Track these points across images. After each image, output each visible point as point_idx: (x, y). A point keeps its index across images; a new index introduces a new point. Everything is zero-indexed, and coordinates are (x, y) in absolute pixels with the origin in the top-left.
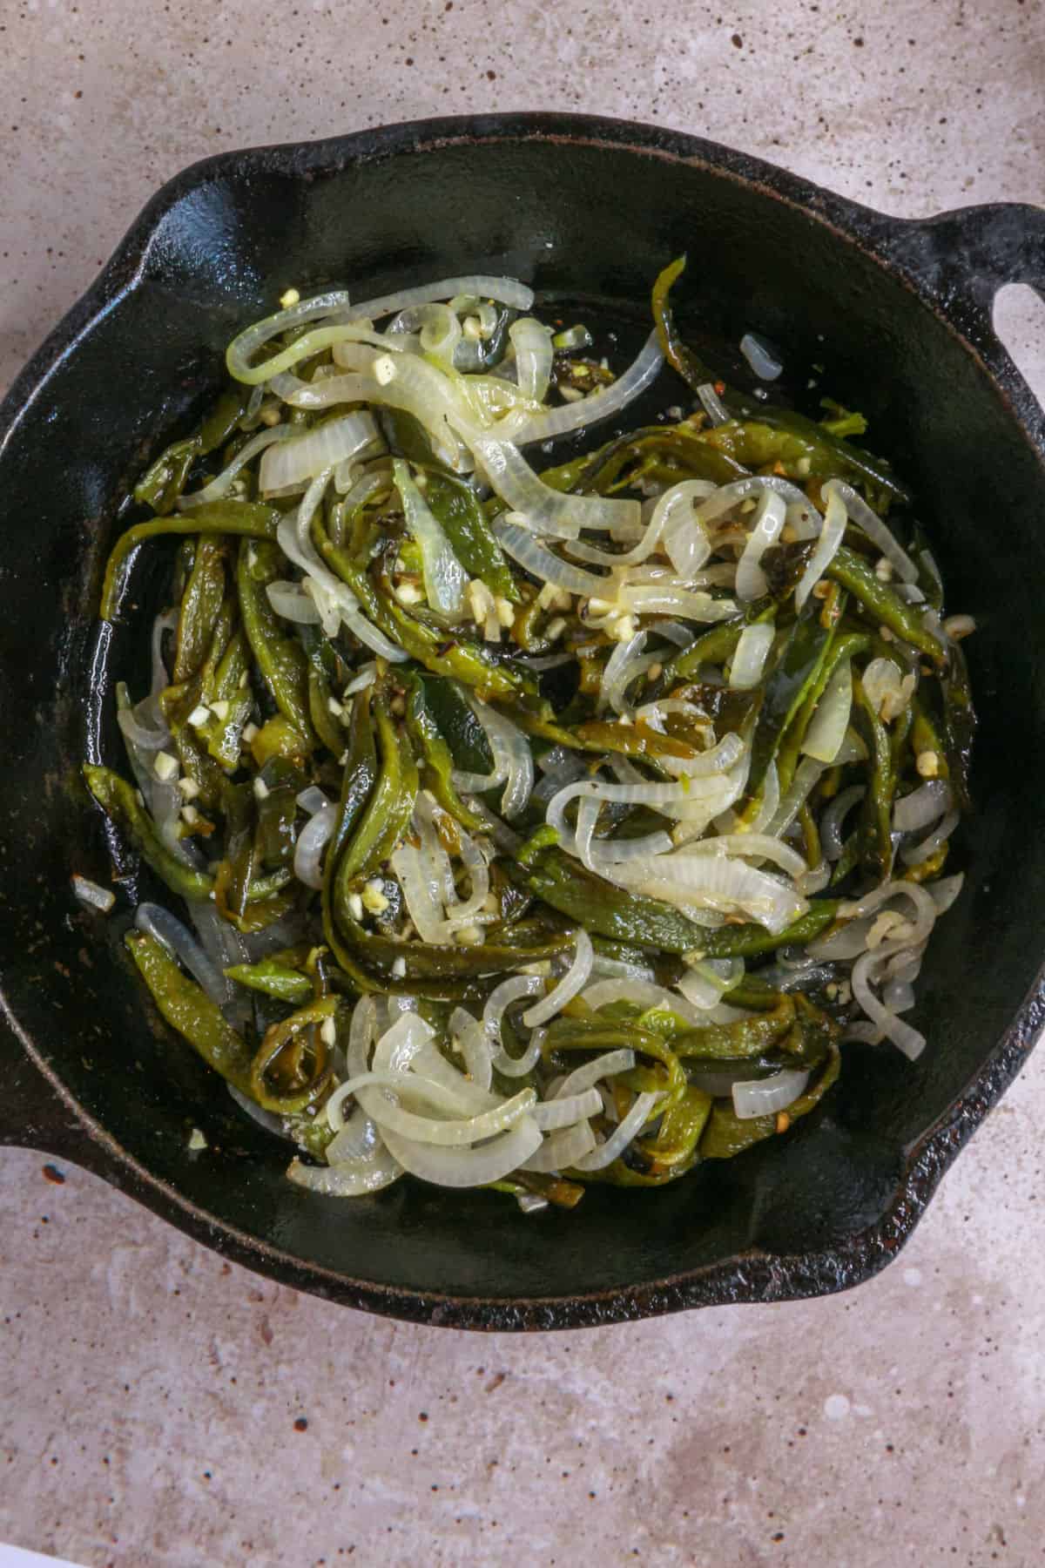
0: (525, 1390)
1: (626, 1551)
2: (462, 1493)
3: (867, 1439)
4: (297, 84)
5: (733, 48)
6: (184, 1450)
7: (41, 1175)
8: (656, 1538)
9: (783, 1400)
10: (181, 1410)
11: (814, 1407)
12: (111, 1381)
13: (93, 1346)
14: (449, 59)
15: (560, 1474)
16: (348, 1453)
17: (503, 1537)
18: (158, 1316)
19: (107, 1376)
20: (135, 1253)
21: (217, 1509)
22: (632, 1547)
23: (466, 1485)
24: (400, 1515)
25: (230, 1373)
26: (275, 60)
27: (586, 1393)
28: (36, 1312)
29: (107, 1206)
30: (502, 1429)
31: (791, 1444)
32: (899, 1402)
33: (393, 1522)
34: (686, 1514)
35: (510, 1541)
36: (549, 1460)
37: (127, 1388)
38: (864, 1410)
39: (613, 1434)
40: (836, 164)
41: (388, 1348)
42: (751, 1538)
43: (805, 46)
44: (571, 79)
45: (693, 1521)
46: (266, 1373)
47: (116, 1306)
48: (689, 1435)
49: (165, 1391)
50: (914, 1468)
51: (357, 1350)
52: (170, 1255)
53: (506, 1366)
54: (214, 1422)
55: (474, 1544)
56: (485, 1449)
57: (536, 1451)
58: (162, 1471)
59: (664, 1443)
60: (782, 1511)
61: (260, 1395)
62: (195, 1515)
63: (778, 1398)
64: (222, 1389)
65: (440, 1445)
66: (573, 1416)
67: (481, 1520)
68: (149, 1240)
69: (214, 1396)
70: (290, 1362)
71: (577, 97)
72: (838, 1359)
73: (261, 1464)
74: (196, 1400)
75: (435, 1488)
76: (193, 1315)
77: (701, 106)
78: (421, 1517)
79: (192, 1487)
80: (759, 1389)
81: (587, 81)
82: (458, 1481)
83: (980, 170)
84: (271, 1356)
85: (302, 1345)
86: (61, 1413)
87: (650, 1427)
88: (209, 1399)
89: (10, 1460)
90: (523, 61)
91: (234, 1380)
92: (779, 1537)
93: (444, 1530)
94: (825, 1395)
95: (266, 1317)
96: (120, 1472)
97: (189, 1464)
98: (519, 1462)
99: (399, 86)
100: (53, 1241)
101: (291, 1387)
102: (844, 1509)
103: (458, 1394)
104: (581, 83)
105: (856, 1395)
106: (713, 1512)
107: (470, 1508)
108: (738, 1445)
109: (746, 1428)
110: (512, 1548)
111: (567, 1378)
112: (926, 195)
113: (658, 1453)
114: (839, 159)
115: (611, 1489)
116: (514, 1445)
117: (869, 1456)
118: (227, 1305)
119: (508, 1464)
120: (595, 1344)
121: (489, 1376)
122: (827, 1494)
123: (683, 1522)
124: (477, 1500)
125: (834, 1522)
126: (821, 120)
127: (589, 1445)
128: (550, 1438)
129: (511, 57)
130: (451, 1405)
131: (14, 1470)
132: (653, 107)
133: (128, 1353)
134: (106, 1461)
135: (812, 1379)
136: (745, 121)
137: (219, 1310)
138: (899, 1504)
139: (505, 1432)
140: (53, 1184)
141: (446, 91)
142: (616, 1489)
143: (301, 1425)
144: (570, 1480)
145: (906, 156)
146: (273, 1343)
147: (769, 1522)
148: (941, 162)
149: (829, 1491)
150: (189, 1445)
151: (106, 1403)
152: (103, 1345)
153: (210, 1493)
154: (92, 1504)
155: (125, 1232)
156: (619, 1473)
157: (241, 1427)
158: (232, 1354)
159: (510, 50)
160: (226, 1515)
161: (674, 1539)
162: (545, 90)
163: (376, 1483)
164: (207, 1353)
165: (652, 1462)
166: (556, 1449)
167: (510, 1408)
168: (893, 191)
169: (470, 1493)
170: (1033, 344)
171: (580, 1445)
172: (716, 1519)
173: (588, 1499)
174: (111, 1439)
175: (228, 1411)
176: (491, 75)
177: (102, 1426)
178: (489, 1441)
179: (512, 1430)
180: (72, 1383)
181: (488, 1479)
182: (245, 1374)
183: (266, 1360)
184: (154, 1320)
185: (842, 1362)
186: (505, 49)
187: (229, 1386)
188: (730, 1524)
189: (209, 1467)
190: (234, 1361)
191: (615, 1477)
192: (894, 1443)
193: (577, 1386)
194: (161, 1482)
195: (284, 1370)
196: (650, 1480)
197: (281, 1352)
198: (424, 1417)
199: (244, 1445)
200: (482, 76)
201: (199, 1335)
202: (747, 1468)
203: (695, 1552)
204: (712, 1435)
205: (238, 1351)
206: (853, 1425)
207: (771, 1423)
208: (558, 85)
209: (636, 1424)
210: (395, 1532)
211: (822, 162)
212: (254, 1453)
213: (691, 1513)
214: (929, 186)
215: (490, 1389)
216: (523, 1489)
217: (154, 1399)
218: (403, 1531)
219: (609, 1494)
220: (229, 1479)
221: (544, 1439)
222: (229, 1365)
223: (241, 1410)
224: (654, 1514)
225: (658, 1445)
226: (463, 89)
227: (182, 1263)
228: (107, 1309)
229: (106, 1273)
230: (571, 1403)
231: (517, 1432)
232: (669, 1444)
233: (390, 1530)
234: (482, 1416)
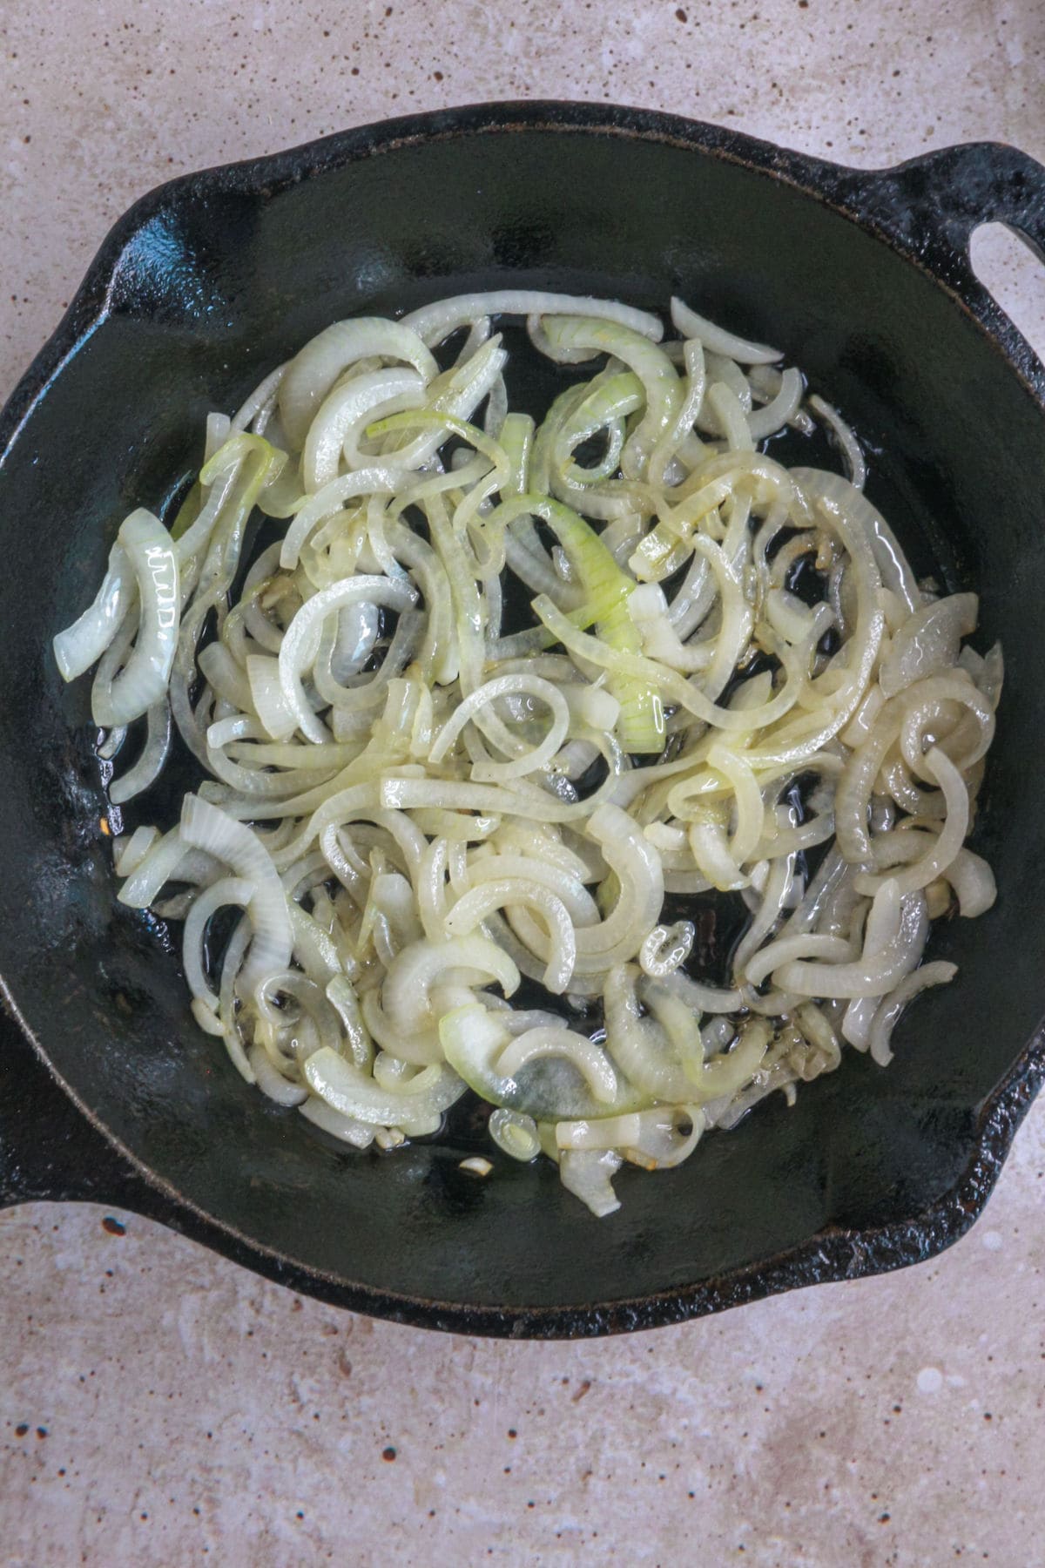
0: (612, 1396)
1: (731, 1548)
2: (559, 1507)
3: (964, 1409)
4: (245, 106)
5: (678, 23)
6: (273, 1492)
7: (101, 1229)
8: (761, 1532)
9: (875, 1379)
10: (266, 1452)
11: (906, 1382)
12: (193, 1429)
13: (171, 1396)
14: (395, 65)
15: (657, 1477)
16: (441, 1478)
17: (605, 1547)
18: (233, 1358)
19: (189, 1426)
20: (205, 1298)
21: (314, 1549)
22: (738, 1543)
23: (562, 1498)
24: (498, 1535)
25: (312, 1410)
26: (220, 85)
27: (674, 1392)
28: (110, 1368)
29: (171, 1254)
30: (593, 1438)
31: (887, 1422)
32: (994, 1369)
33: (493, 1543)
34: (788, 1504)
35: (613, 1550)
36: (643, 1465)
37: (210, 1435)
38: (957, 1380)
39: (706, 1431)
40: (794, 128)
41: (469, 1367)
42: (857, 1521)
43: (750, 14)
44: (519, 71)
45: (796, 1511)
46: (348, 1405)
47: (190, 1353)
48: (783, 1425)
49: (247, 1436)
50: (1015, 1434)
51: (438, 1373)
52: (240, 1296)
53: (590, 1374)
54: (301, 1461)
55: (577, 1557)
56: (578, 1459)
57: (629, 1457)
58: (254, 1516)
59: (759, 1433)
60: (884, 1490)
61: (345, 1429)
62: (291, 1557)
63: (869, 1377)
64: (306, 1427)
65: (531, 1460)
66: (663, 1417)
67: (581, 1532)
68: (218, 1283)
69: (299, 1434)
70: (371, 1392)
71: (527, 89)
72: (925, 1332)
73: (353, 1498)
74: (281, 1440)
75: (531, 1505)
76: (269, 1354)
77: (652, 84)
78: (520, 1535)
79: (286, 1529)
80: (850, 1370)
81: (536, 72)
82: (554, 1494)
83: (939, 119)
84: (352, 1388)
85: (382, 1373)
86: (145, 1468)
87: (742, 1421)
88: (293, 1437)
89: (99, 1520)
90: (468, 59)
91: (317, 1416)
92: (885, 1518)
93: (545, 1546)
94: (917, 1369)
95: (342, 1349)
96: (211, 1520)
97: (280, 1506)
98: (614, 1469)
99: (348, 97)
100: (120, 1295)
101: (375, 1417)
102: (948, 1483)
103: (546, 1406)
104: (530, 74)
105: (948, 1367)
106: (815, 1499)
107: (569, 1521)
108: (833, 1429)
109: (839, 1411)
110: (616, 1557)
111: (652, 1379)
112: (888, 150)
113: (753, 1446)
114: (796, 123)
115: (710, 1487)
116: (607, 1453)
117: (967, 1426)
118: (303, 1341)
119: (602, 1472)
120: (678, 1343)
121: (575, 1385)
122: (929, 1470)
123: (786, 1513)
124: (574, 1511)
125: (939, 1497)
126: (774, 85)
127: (682, 1445)
128: (643, 1441)
129: (456, 55)
130: (539, 1419)
131: (105, 1530)
132: (604, 90)
133: (207, 1400)
134: (196, 1512)
135: (901, 1354)
136: (698, 94)
137: (294, 1346)
138: (1003, 1473)
139: (597, 1439)
140: (115, 1237)
141: (395, 96)
142: (715, 1486)
143: (390, 1454)
144: (667, 1482)
145: (863, 112)
146: (352, 1375)
147: (873, 1504)
148: (899, 114)
149: (931, 1466)
150: (278, 1486)
151: (189, 1453)
152: (181, 1394)
153: (303, 1533)
154: (186, 1556)
155: (190, 1277)
156: (717, 1470)
157: (330, 1464)
158: (312, 1390)
159: (455, 49)
160: (323, 1554)
161: (779, 1531)
162: (494, 84)
163: (471, 1505)
164: (286, 1391)
165: (748, 1456)
166: (649, 1452)
167: (599, 1415)
168: (854, 148)
169: (567, 1506)
170: (1011, 287)
171: (674, 1446)
172: (819, 1507)
173: (686, 1498)
174: (198, 1489)
175: (315, 1449)
176: (439, 76)
177: (188, 1476)
178: (581, 1451)
179: (604, 1437)
180: (155, 1437)
181: (584, 1490)
182: (326, 1409)
183: (347, 1393)
184: (230, 1365)
185: (930, 1334)
186: (449, 48)
187: (312, 1423)
188: (834, 1511)
189: (300, 1507)
190: (315, 1397)
191: (713, 1476)
192: (991, 1411)
193: (664, 1386)
194: (254, 1527)
195: (366, 1401)
196: (748, 1473)
197: (362, 1384)
198: (513, 1434)
199: (335, 1481)
200: (429, 78)
201: (278, 1374)
202: (846, 1451)
203: (802, 1542)
204: (807, 1422)
205: (317, 1386)
206: (948, 1396)
207: (864, 1405)
208: (507, 79)
209: (728, 1418)
210: (495, 1554)
211: (780, 128)
212: (345, 1488)
213: (794, 1503)
214: (889, 140)
215: (577, 1398)
216: (620, 1497)
217: (238, 1443)
218: (503, 1551)
219: (708, 1492)
220: (322, 1517)
221: (636, 1443)
222: (310, 1401)
223: (328, 1445)
224: (757, 1508)
225: (753, 1438)
226: (412, 93)
227: (252, 1303)
228: (181, 1357)
229: (176, 1320)
230: (660, 1404)
231: (609, 1439)
232: (764, 1436)
233: (490, 1551)
234: (571, 1427)
